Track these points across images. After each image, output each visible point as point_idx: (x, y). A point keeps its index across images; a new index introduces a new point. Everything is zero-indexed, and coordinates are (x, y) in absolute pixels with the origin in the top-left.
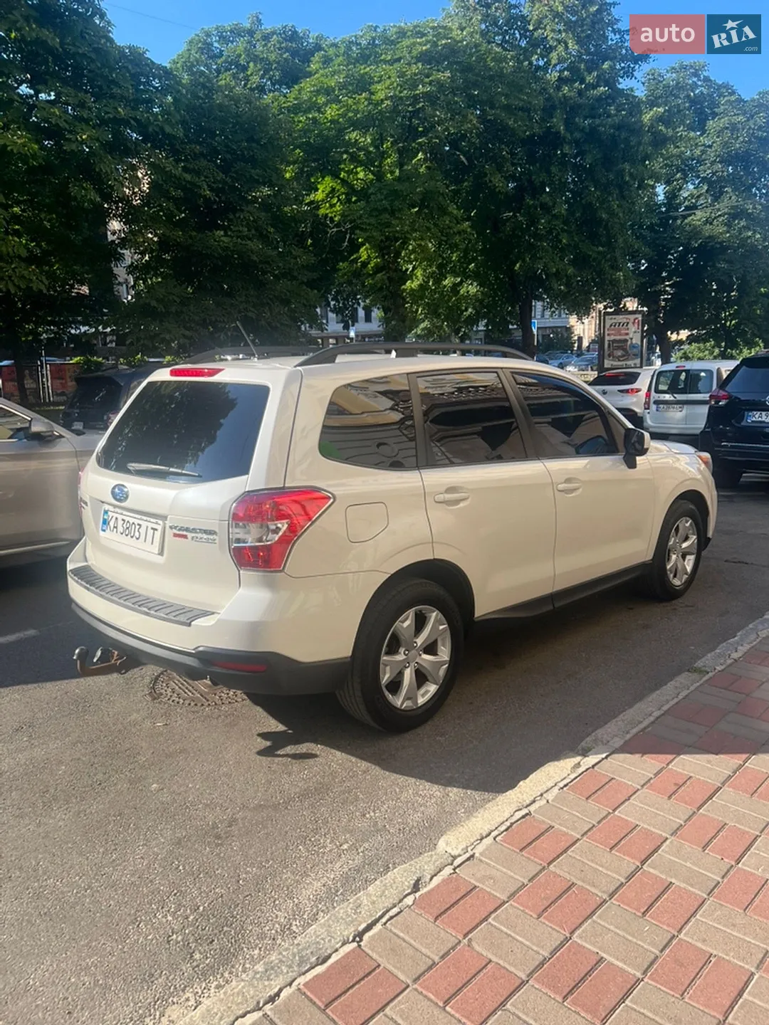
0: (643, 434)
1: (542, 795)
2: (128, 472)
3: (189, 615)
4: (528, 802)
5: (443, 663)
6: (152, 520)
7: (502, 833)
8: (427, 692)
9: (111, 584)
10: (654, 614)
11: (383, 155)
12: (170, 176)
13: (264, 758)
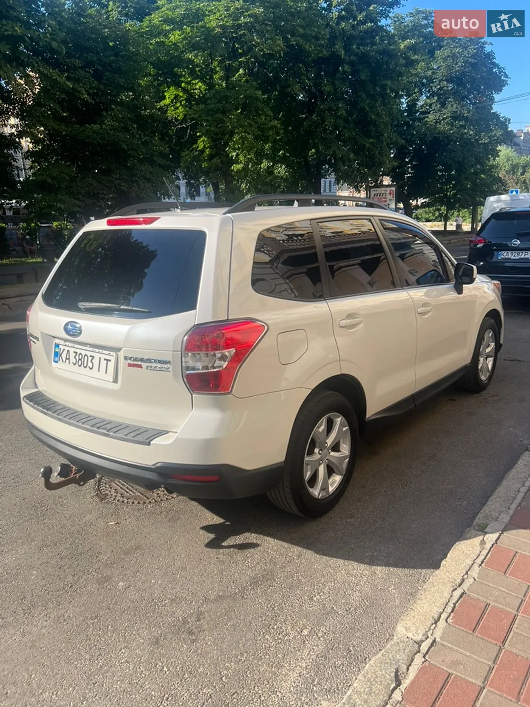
0: (472, 267)
1: (467, 573)
2: (79, 310)
3: (147, 435)
4: (459, 581)
5: (345, 458)
6: (104, 352)
7: (450, 614)
8: (334, 482)
9: (65, 409)
10: (471, 402)
11: (214, 72)
12: (55, 82)
13: (211, 549)
